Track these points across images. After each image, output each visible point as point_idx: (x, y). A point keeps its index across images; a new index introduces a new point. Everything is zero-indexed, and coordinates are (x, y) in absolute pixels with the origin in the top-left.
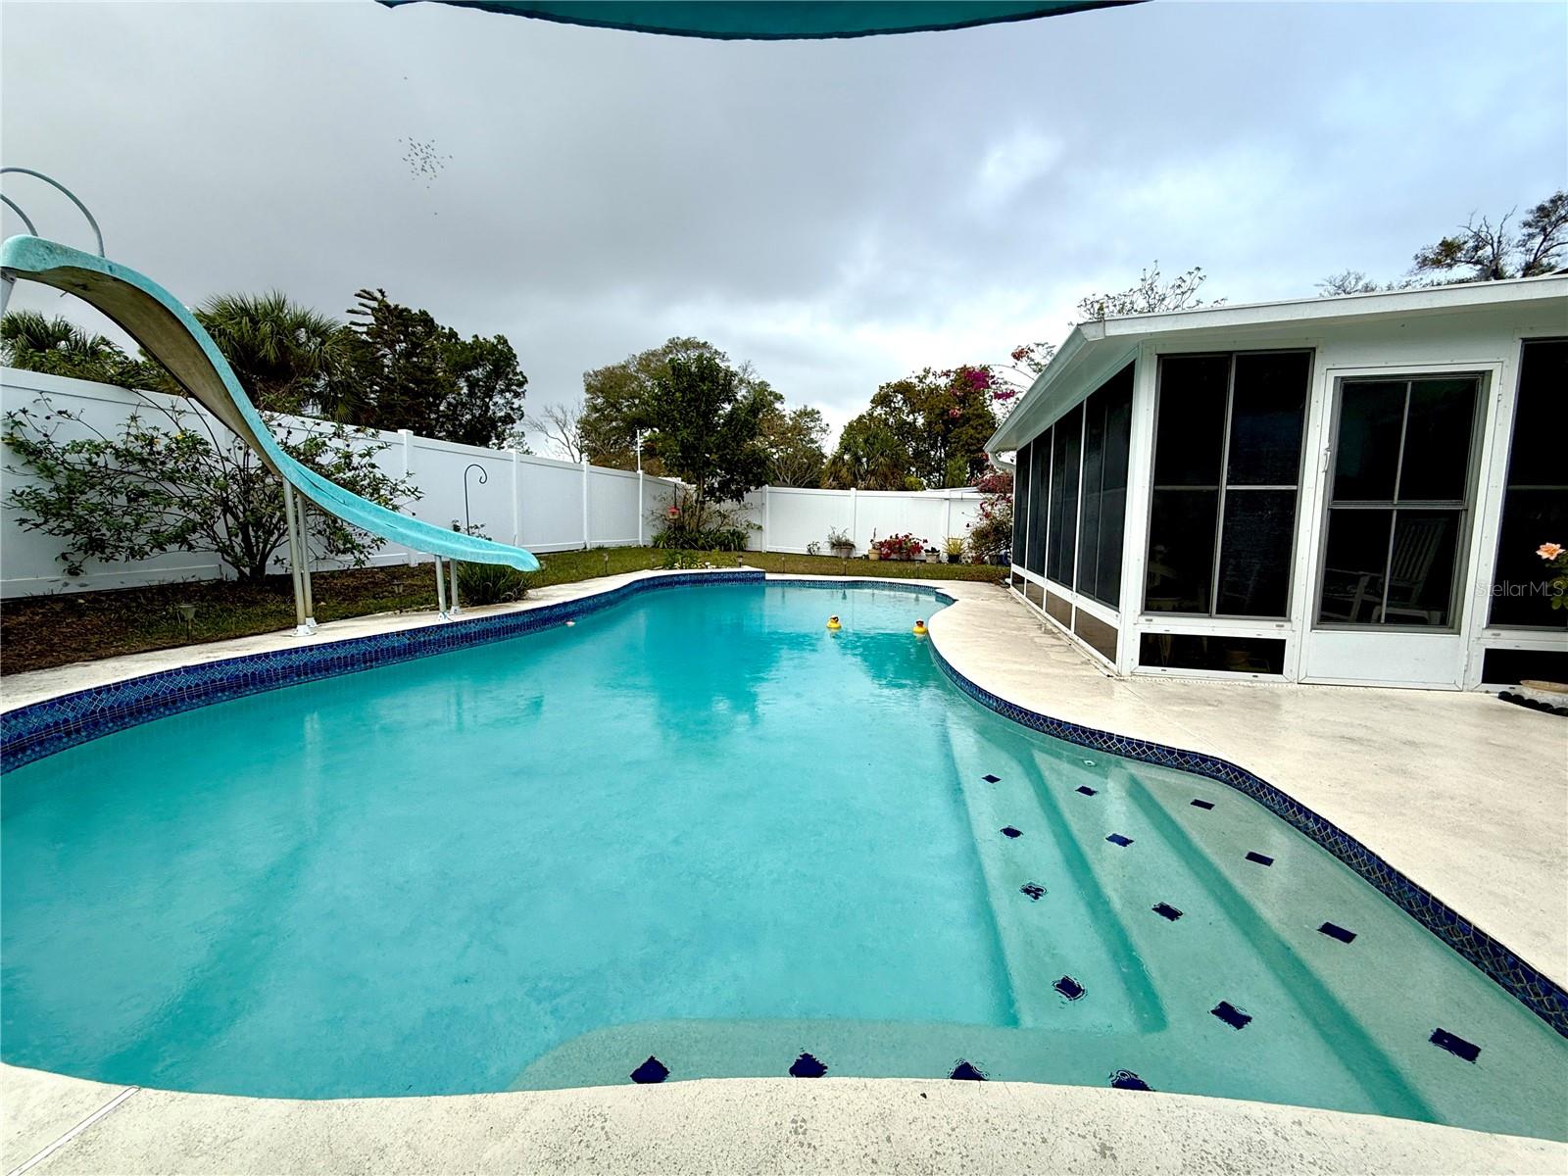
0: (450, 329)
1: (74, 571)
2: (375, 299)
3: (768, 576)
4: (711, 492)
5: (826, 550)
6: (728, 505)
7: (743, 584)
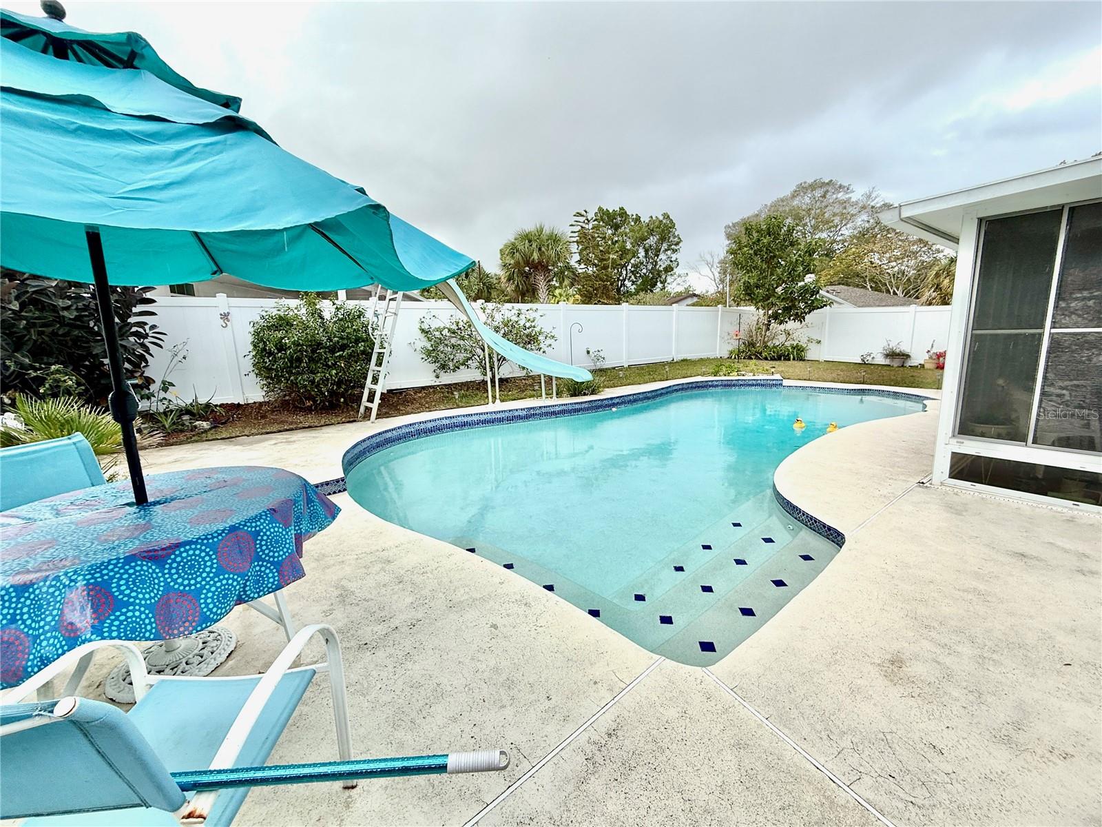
0: (637, 215)
2: (583, 216)
3: (786, 382)
5: (880, 360)
6: (791, 325)
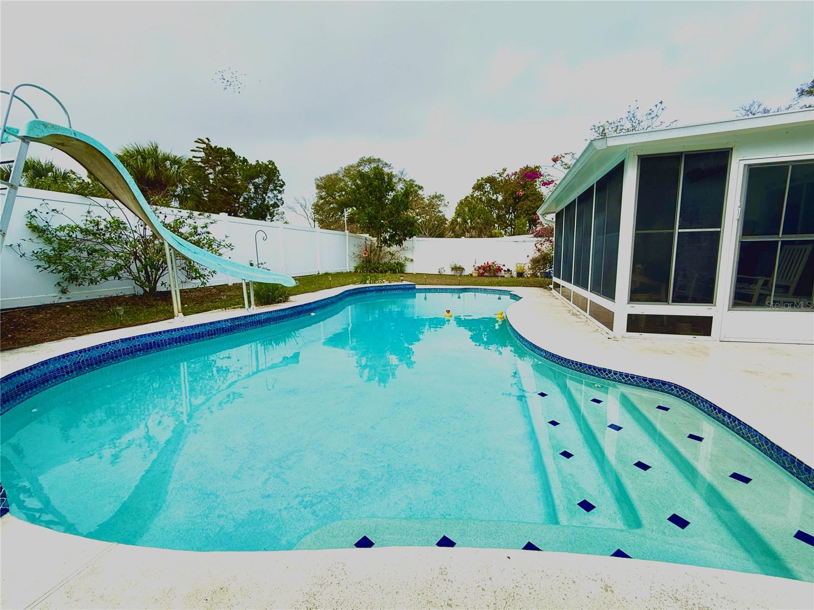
1: (64, 292)
2: (205, 143)
3: (417, 287)
4: (385, 241)
5: (449, 272)
6: (394, 248)
7: (403, 292)
